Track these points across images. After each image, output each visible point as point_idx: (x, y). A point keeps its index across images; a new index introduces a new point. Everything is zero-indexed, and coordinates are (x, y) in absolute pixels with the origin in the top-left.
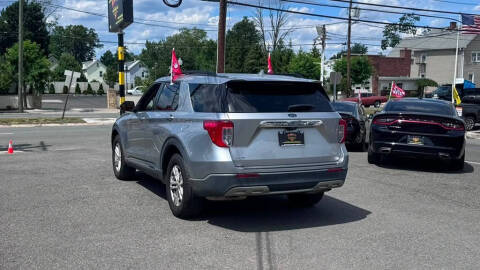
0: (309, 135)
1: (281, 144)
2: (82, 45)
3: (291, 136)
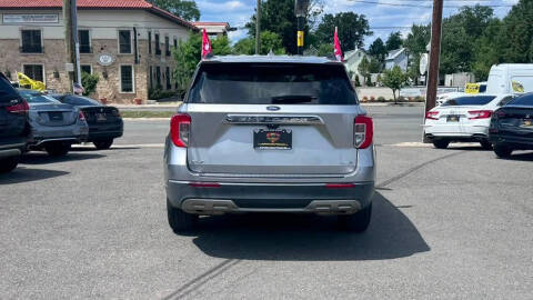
0: (299, 135)
1: (256, 146)
2: (351, 33)
3: (272, 136)
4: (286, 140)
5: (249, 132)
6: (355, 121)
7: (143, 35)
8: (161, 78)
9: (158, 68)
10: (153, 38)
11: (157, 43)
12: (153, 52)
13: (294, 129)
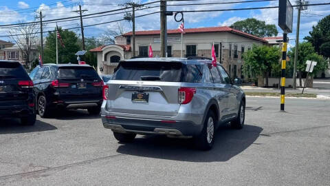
0: (152, 96)
1: (132, 100)
3: (140, 95)
4: (146, 98)
5: (130, 94)
6: (179, 90)
7: (226, 46)
8: (237, 71)
9: (235, 66)
10: (233, 48)
11: (236, 51)
12: (232, 56)
13: (149, 93)
